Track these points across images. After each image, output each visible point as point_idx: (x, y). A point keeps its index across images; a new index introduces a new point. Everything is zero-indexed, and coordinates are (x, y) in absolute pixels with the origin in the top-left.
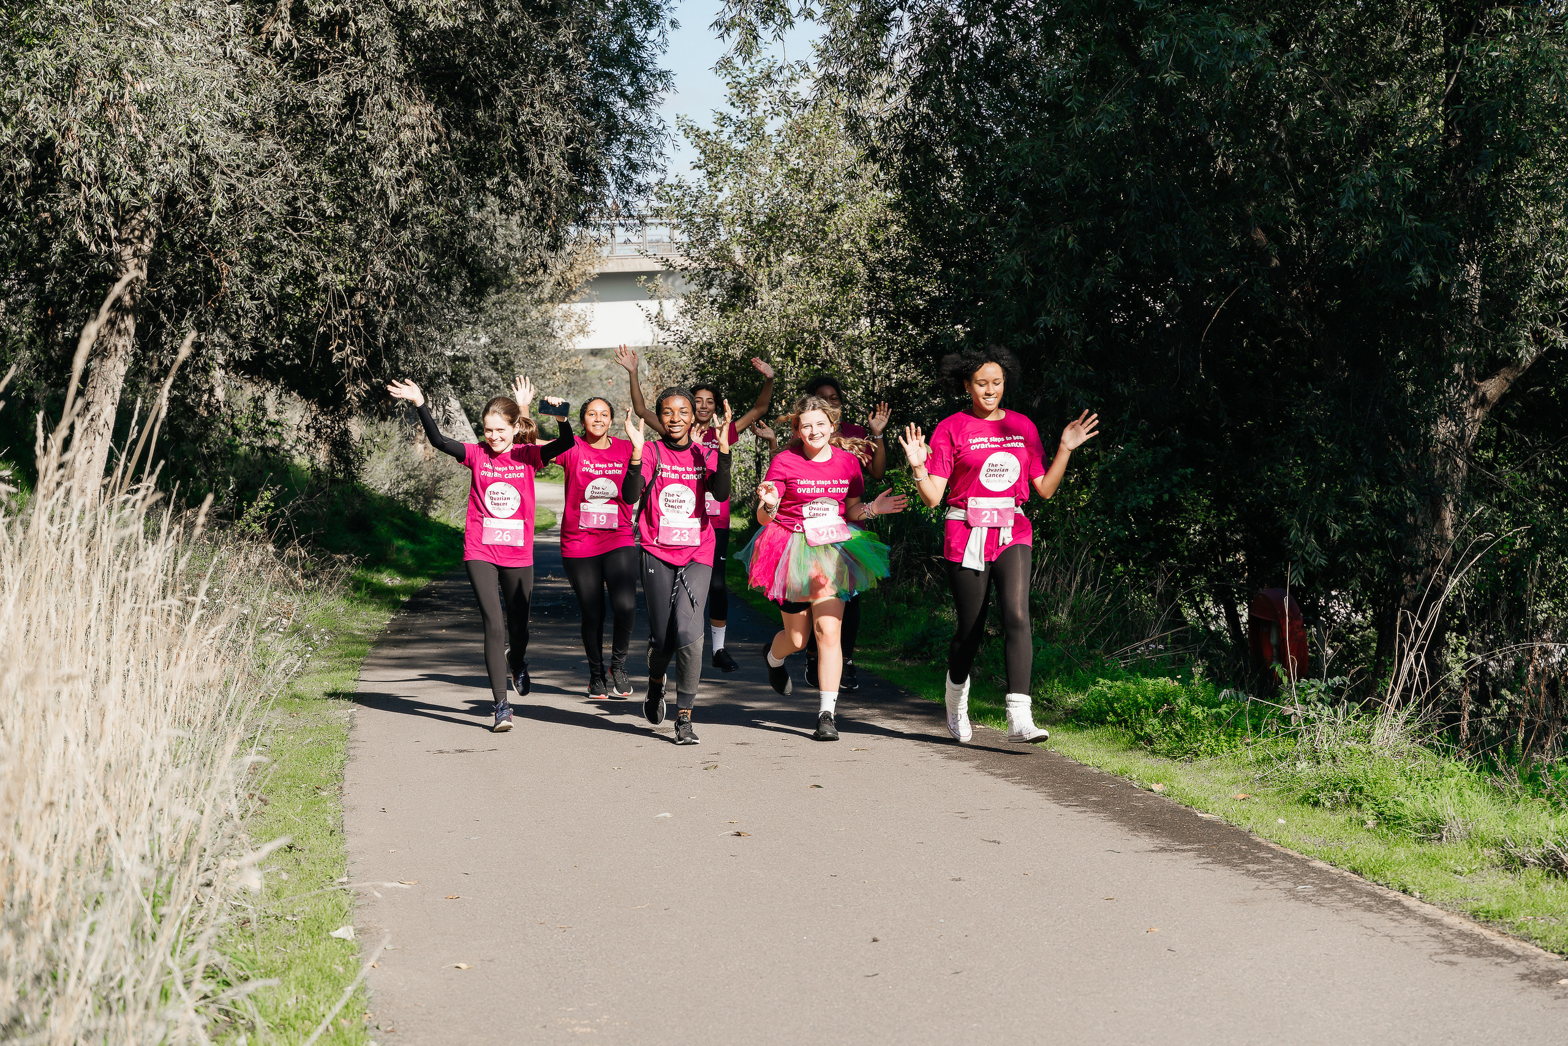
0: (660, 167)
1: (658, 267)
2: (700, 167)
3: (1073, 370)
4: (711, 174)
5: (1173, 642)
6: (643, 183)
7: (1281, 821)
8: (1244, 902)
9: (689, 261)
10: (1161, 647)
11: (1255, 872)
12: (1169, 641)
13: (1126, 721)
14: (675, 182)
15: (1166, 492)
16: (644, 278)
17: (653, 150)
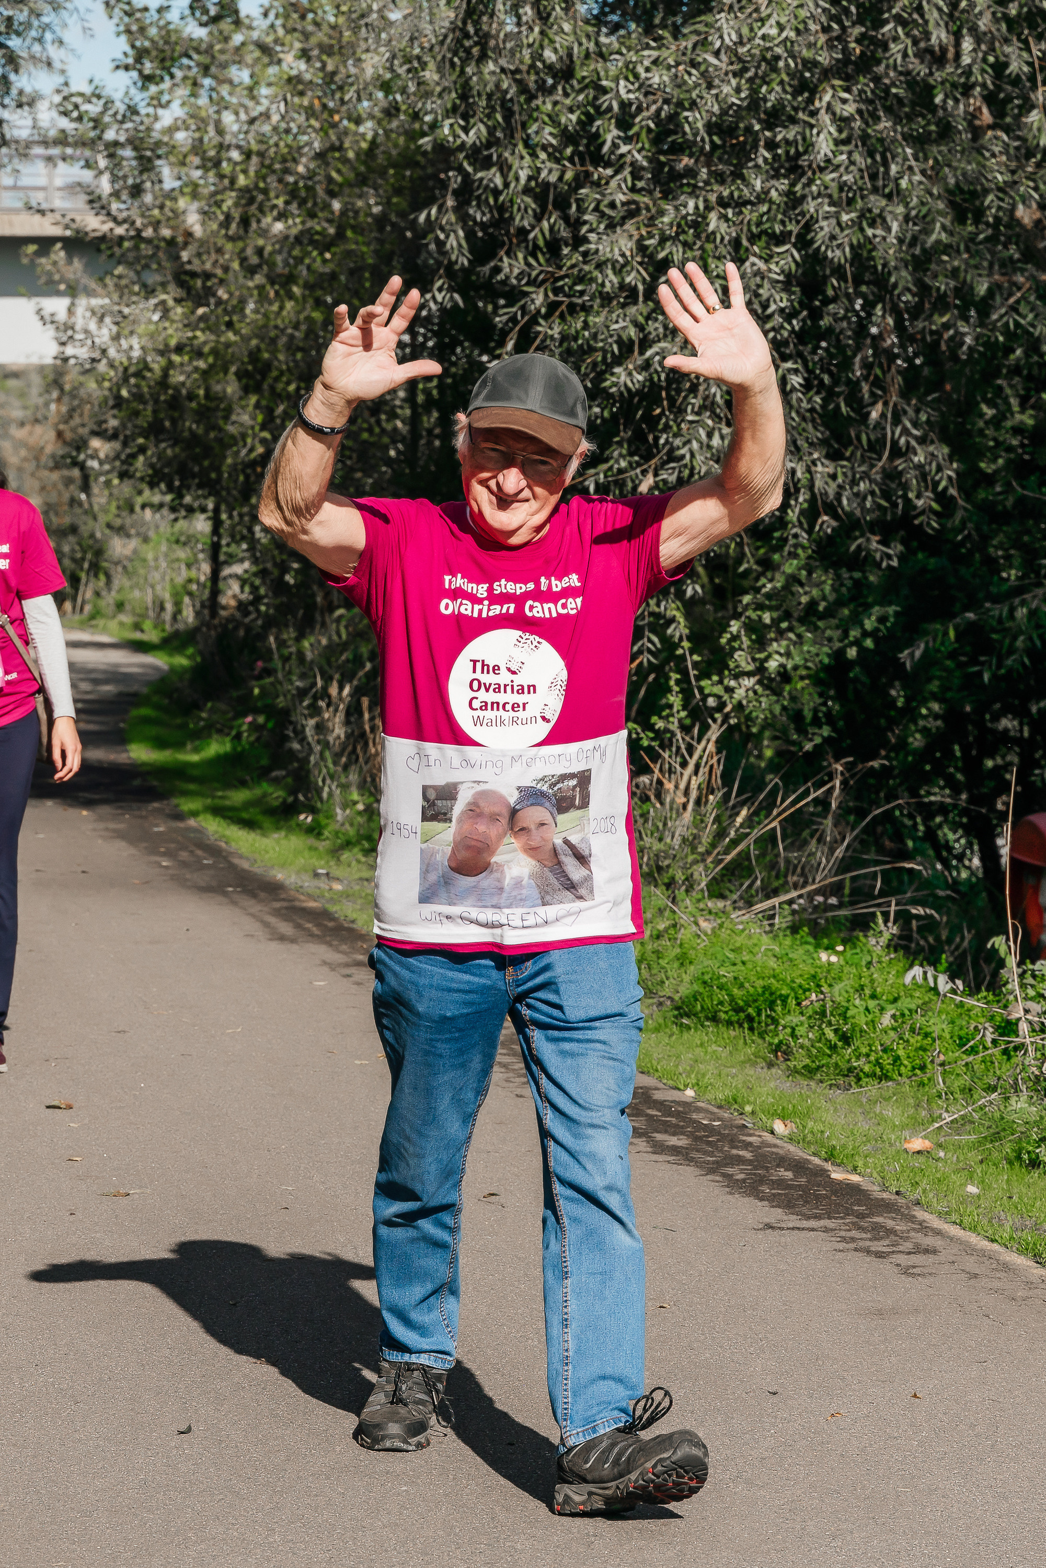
0: (57, 65)
1: (57, 231)
2: (127, 68)
3: (710, 435)
4: (148, 79)
5: (853, 892)
6: (28, 89)
7: (972, 1189)
8: (880, 1313)
9: (111, 225)
10: (833, 901)
11: (908, 1267)
12: (847, 891)
13: (750, 1019)
14: (87, 89)
15: (852, 644)
16: (32, 248)
17: (48, 36)
